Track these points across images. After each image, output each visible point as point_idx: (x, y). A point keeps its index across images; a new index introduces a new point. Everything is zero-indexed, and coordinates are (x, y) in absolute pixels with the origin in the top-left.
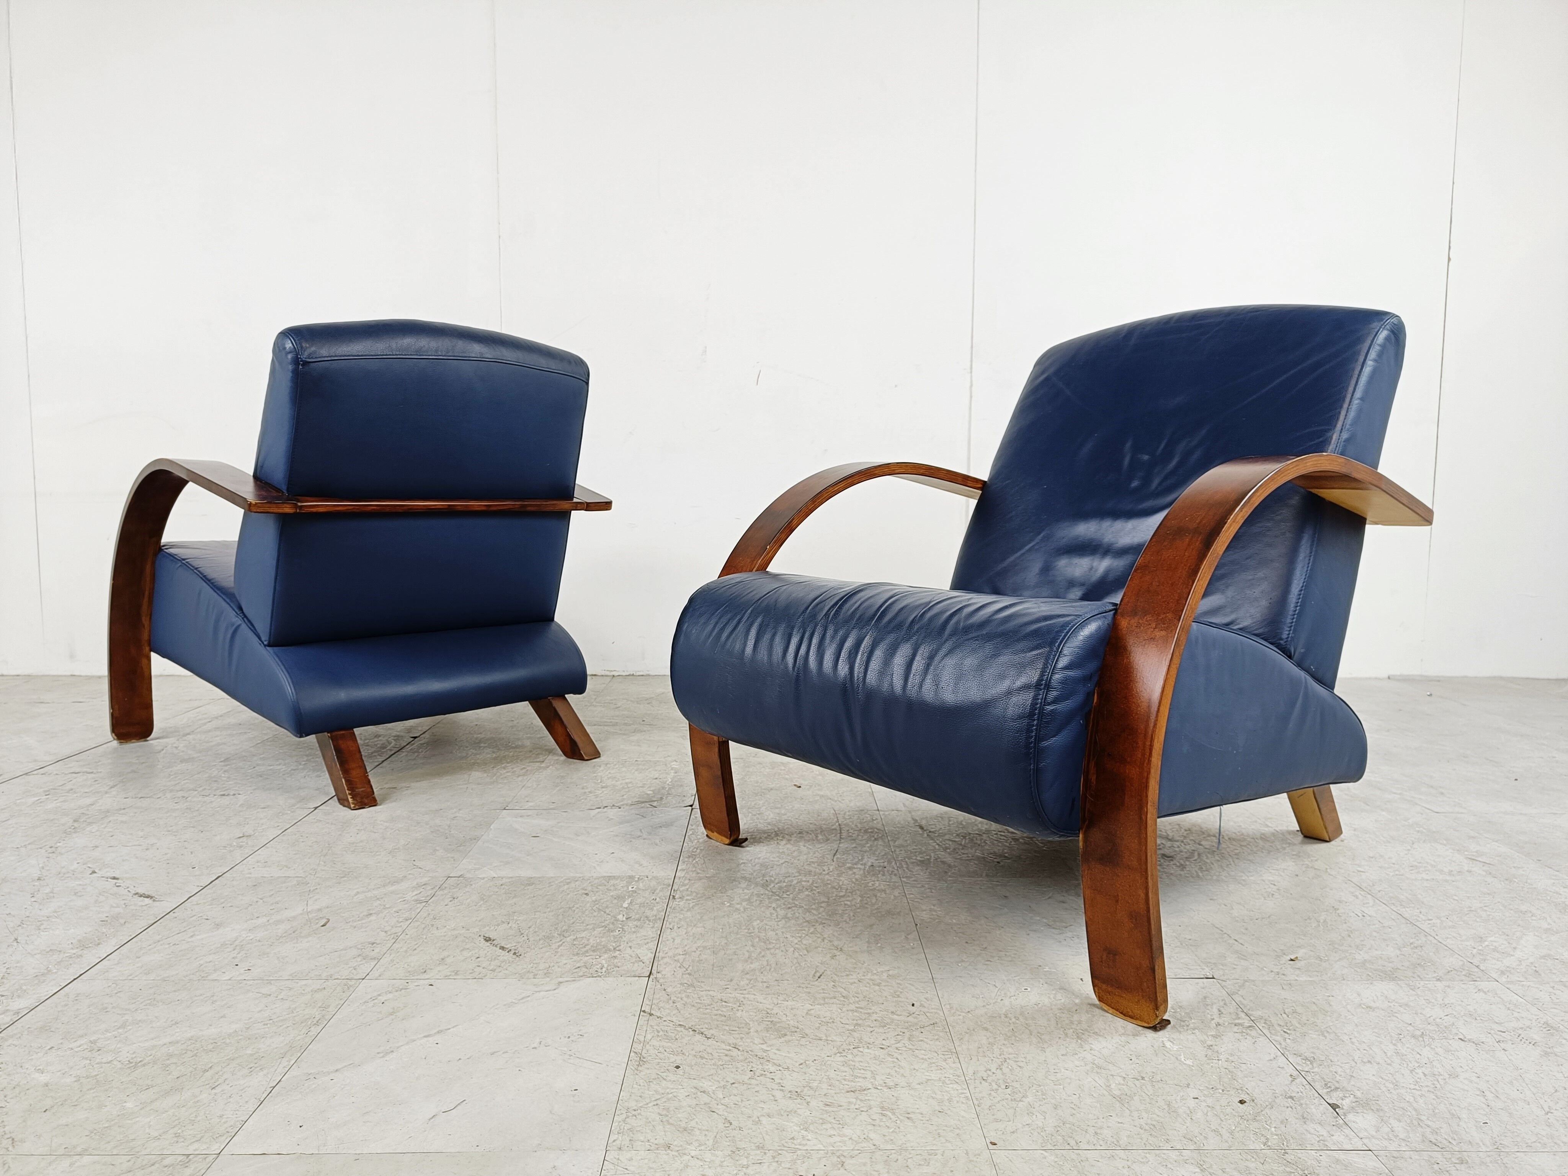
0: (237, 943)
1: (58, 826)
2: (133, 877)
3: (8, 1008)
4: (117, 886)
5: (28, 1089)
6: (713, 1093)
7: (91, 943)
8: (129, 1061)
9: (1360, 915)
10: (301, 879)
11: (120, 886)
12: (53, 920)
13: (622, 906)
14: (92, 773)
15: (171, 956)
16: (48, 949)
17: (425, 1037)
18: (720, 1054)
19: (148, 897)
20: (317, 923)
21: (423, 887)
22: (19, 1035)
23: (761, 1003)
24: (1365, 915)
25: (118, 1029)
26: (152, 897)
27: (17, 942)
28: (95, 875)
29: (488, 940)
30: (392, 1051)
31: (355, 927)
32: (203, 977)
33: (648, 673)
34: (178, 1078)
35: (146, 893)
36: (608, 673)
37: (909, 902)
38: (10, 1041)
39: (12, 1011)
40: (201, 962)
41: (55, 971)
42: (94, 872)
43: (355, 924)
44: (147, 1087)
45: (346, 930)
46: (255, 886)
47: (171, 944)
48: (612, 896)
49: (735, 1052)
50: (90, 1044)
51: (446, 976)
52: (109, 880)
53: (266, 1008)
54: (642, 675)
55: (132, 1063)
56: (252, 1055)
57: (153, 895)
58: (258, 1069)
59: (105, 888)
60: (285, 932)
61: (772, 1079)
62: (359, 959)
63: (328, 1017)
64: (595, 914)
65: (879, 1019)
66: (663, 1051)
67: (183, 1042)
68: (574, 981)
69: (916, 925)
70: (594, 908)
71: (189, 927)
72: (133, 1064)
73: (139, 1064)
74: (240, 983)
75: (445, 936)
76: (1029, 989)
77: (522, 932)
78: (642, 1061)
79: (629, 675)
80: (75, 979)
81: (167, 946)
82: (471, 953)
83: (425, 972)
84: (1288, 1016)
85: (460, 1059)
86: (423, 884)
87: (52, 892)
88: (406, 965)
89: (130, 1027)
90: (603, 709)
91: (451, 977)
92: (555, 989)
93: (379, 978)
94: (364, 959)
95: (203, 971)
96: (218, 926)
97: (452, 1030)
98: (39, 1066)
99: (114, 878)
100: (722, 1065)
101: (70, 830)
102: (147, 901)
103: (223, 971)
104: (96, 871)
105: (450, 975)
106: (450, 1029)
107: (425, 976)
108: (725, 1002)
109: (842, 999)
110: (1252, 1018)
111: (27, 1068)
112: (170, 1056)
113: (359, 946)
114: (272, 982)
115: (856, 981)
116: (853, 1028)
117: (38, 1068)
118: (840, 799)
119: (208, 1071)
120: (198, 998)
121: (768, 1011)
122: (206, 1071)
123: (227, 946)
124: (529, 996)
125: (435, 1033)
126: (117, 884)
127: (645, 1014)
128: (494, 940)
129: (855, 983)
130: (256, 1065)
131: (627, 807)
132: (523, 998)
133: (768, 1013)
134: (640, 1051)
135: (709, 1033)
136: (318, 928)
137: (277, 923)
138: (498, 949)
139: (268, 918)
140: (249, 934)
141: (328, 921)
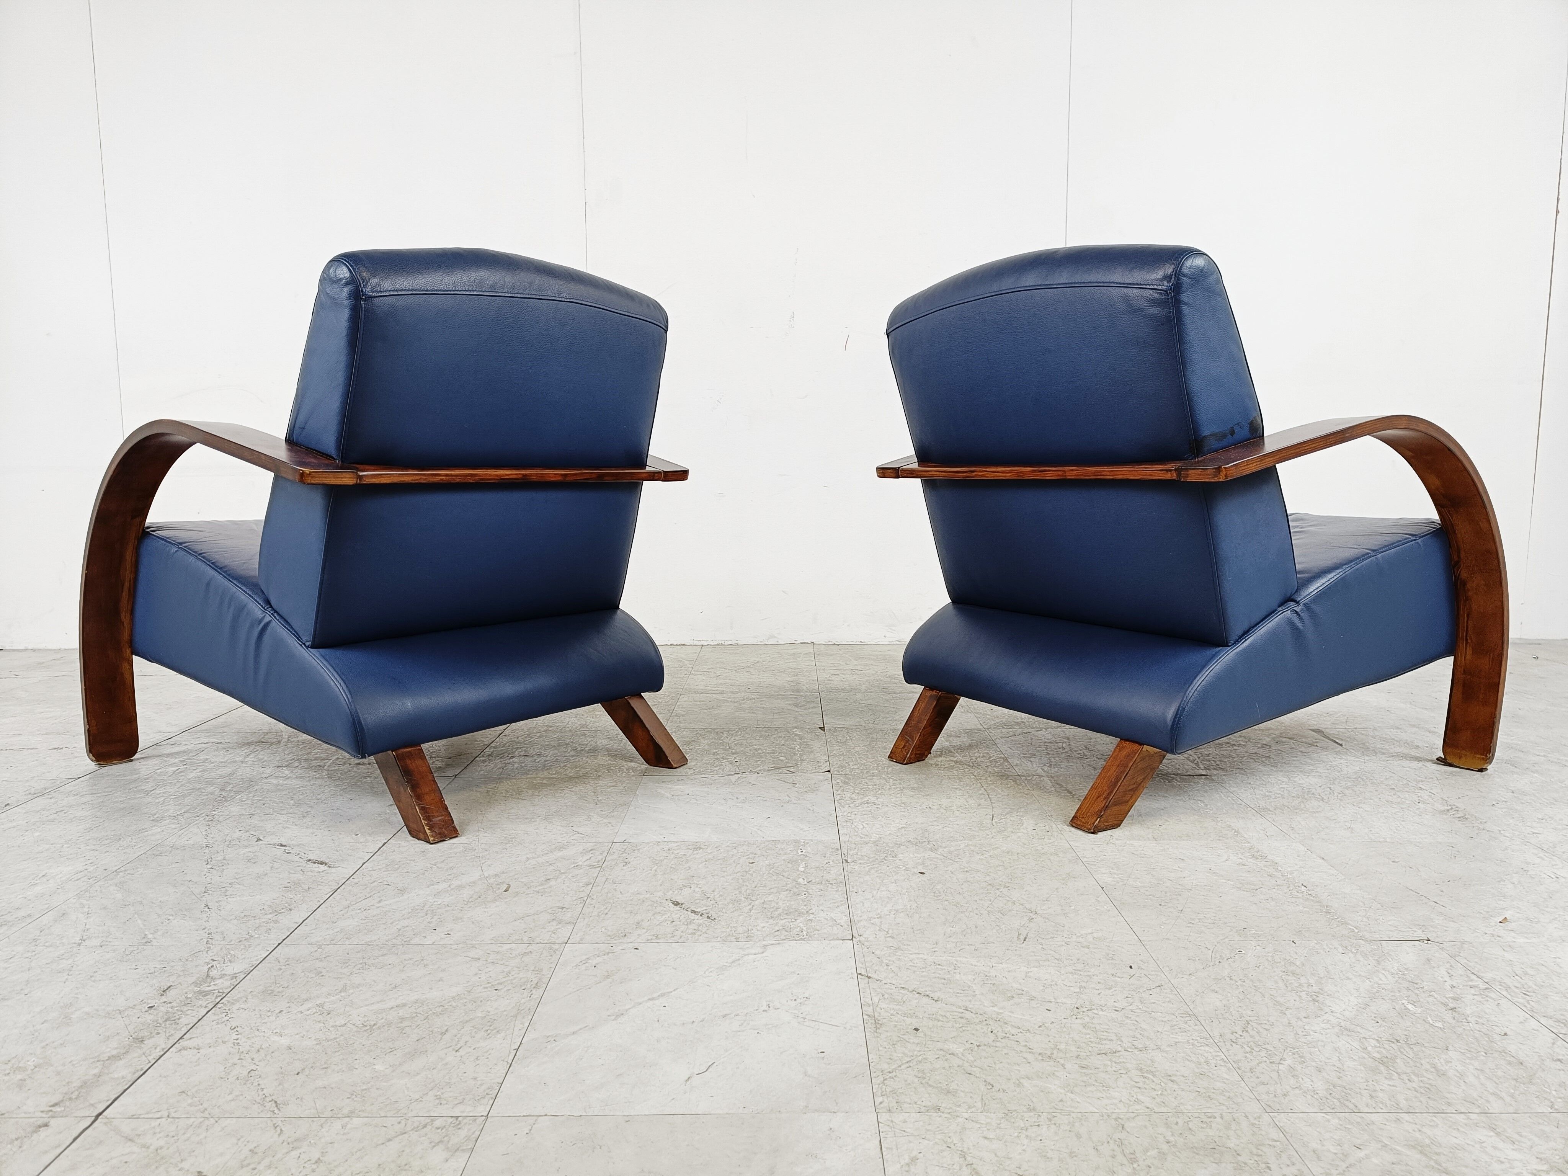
0: (427, 908)
1: (207, 795)
2: (300, 844)
3: (223, 972)
4: (287, 853)
5: (272, 1052)
6: (963, 1055)
7: (282, 909)
8: (363, 1024)
9: (1553, 876)
10: (466, 845)
11: (290, 853)
12: (237, 886)
13: (798, 870)
14: (221, 743)
15: (366, 921)
16: (242, 915)
17: (649, 999)
18: (954, 1017)
19: (322, 863)
20: (499, 888)
21: (591, 852)
22: (245, 999)
23: (975, 966)
24: (1558, 876)
25: (340, 992)
26: (326, 864)
27: (209, 908)
28: (261, 842)
29: (676, 904)
30: (622, 1014)
31: (538, 892)
32: (405, 942)
33: (737, 642)
34: (417, 1041)
35: (319, 860)
36: (696, 643)
37: (1086, 865)
38: (237, 1006)
39: (229, 975)
40: (399, 927)
41: (256, 936)
42: (259, 840)
43: (537, 889)
44: (390, 1050)
45: (531, 895)
46: (423, 852)
47: (362, 910)
48: (784, 860)
49: (968, 1015)
50: (317, 1008)
51: (648, 940)
52: (277, 847)
53: (480, 972)
54: (731, 645)
55: (366, 1026)
56: (483, 1018)
57: (327, 862)
58: (495, 1031)
59: (276, 855)
60: (471, 898)
61: (1017, 1041)
62: (554, 923)
63: (546, 980)
64: (775, 878)
65: (1102, 981)
66: (895, 1013)
67: (410, 1006)
68: (779, 944)
69: (1103, 888)
70: (771, 872)
71: (373, 893)
72: (368, 1027)
73: (374, 1027)
74: (445, 948)
75: (632, 900)
76: (1243, 952)
77: (708, 895)
78: (878, 1024)
79: (718, 645)
80: (279, 944)
81: (359, 911)
82: (664, 917)
83: (625, 936)
84: (1521, 978)
85: (693, 1022)
86: (589, 849)
87: (224, 859)
88: (603, 929)
89: (351, 991)
90: (704, 678)
91: (652, 941)
92: (763, 953)
93: (581, 942)
94: (560, 923)
95: (404, 936)
96: (402, 891)
97: (674, 993)
98: (275, 1029)
99: (282, 845)
100: (961, 1027)
101: (219, 798)
102: (322, 867)
103: (424, 935)
104: (261, 838)
105: (652, 939)
106: (671, 992)
107: (625, 940)
108: (939, 965)
109: (1056, 961)
110: (1486, 981)
111: (264, 1032)
112: (403, 1019)
113: (550, 911)
114: (477, 946)
115: (1063, 943)
116: (1079, 990)
117: (274, 1031)
118: (976, 765)
119: (445, 1034)
120: (408, 962)
121: (986, 974)
122: (443, 1034)
123: (418, 911)
124: (739, 960)
125: (659, 996)
126: (287, 851)
127: (863, 977)
128: (682, 904)
129: (1063, 945)
130: (491, 1028)
131: (766, 773)
132: (733, 962)
133: (986, 976)
134: (873, 1014)
135: (936, 996)
136: (502, 893)
137: (459, 888)
138: (690, 913)
139: (448, 883)
140: (436, 900)
141: (509, 887)
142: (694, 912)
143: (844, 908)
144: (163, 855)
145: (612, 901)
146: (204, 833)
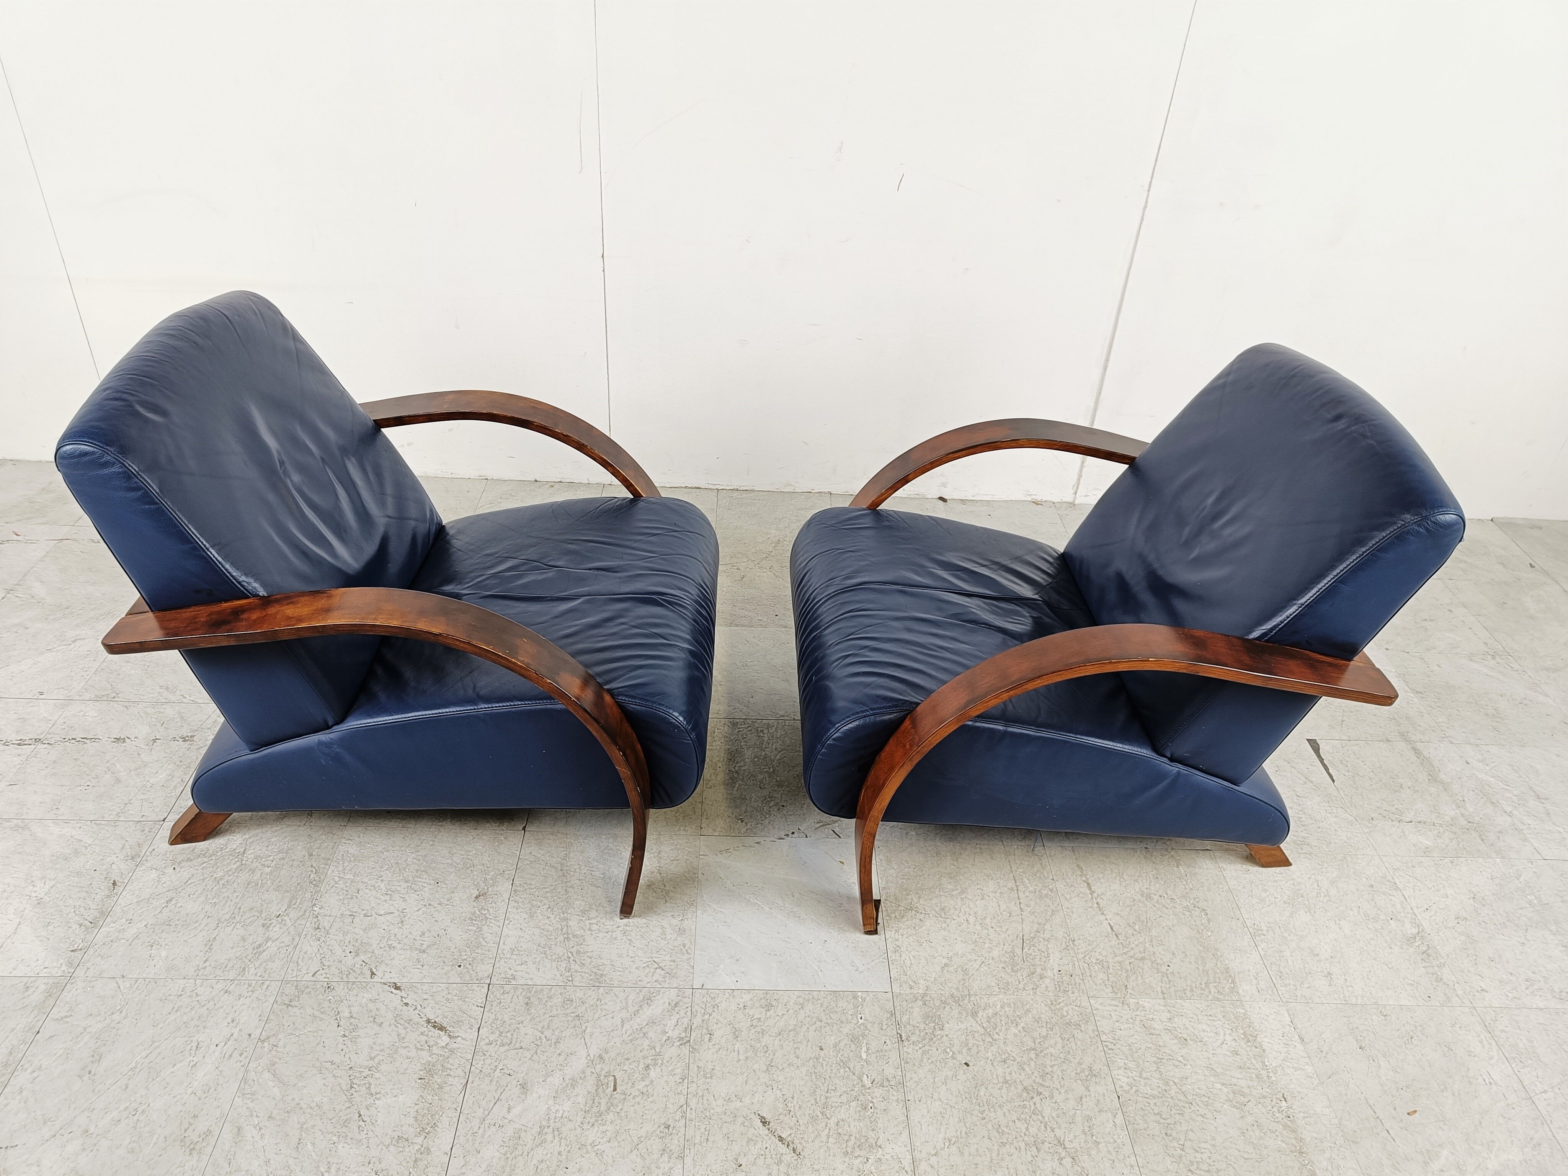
0: (552, 1124)
4: (405, 1005)
7: (428, 1124)
11: (408, 1004)
12: (377, 1076)
13: (861, 1056)
19: (442, 1028)
20: (608, 1084)
21: (677, 1010)
26: (445, 1029)
27: (363, 1121)
28: (375, 977)
29: (764, 1122)
31: (642, 1093)
33: (752, 488)
35: (436, 1020)
36: (711, 486)
42: (373, 973)
43: (640, 1087)
45: (637, 1100)
48: (847, 1035)
52: (393, 990)
54: (747, 491)
57: (445, 1025)
59: (395, 1008)
60: (586, 1104)
64: (842, 1072)
70: (838, 1060)
71: (500, 1091)
75: (725, 1113)
77: (789, 1106)
79: (733, 491)
82: (756, 1147)
86: (674, 1002)
87: (352, 1015)
96: (524, 1088)
102: (443, 1036)
104: (374, 970)
126: (404, 1000)
128: (769, 1124)
136: (612, 1095)
137: (573, 1083)
138: (777, 1141)
139: (561, 1072)
140: (557, 1106)
141: (615, 1080)
142: (781, 1139)
143: (906, 1134)
144: (293, 1004)
145: (708, 1115)
146: (319, 958)
